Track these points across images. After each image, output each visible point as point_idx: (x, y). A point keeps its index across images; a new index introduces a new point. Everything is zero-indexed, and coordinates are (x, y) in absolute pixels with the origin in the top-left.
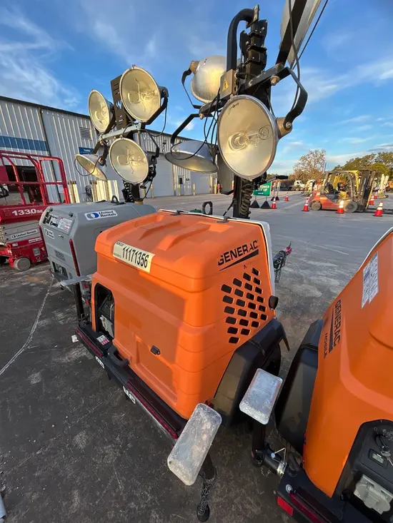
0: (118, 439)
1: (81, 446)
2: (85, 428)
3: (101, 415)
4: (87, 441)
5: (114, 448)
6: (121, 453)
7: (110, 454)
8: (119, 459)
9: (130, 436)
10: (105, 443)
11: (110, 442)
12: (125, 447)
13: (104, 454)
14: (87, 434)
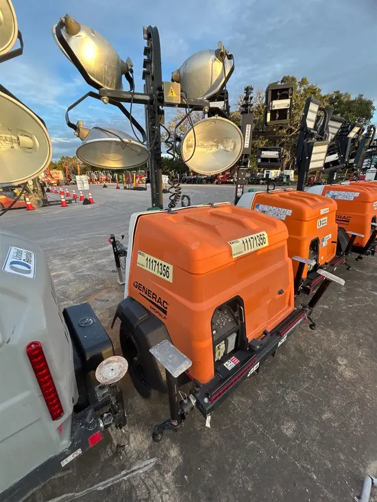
0: (279, 392)
1: (293, 427)
2: (279, 428)
3: (263, 415)
4: (288, 421)
5: (287, 394)
6: (288, 388)
7: (291, 396)
8: (292, 389)
9: (274, 383)
10: (285, 403)
11: (283, 398)
12: (283, 386)
13: (293, 402)
14: (283, 424)
